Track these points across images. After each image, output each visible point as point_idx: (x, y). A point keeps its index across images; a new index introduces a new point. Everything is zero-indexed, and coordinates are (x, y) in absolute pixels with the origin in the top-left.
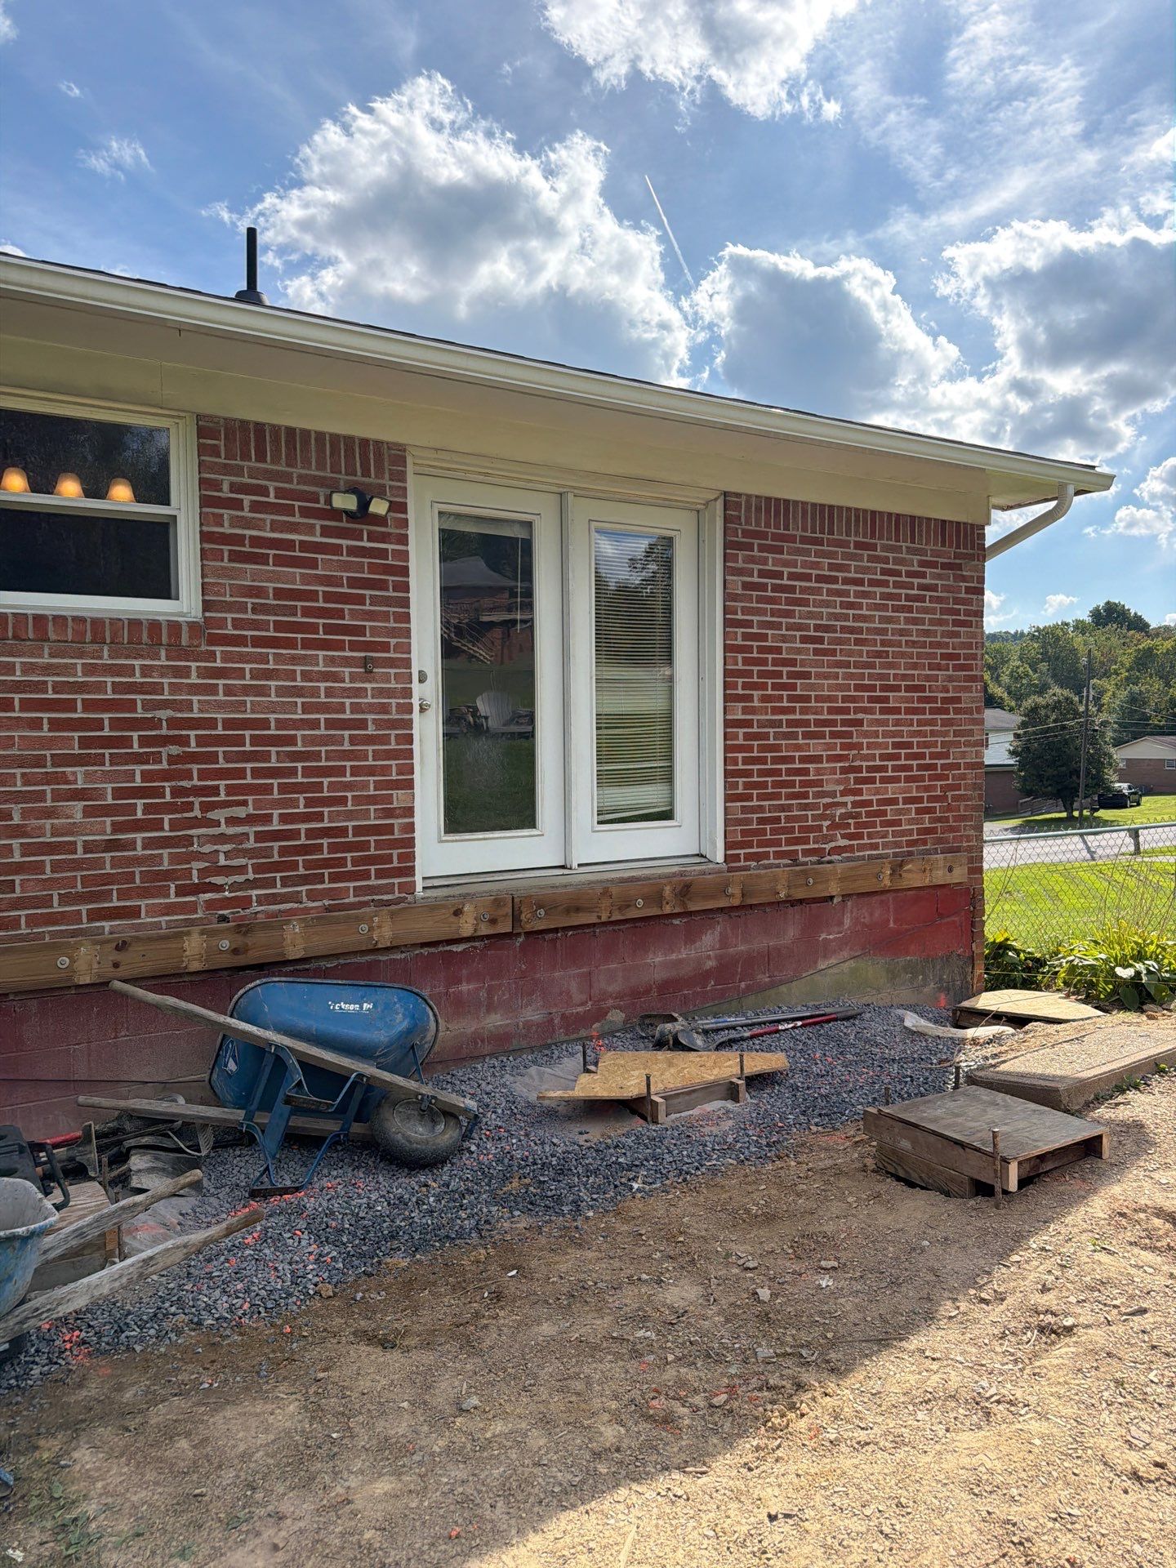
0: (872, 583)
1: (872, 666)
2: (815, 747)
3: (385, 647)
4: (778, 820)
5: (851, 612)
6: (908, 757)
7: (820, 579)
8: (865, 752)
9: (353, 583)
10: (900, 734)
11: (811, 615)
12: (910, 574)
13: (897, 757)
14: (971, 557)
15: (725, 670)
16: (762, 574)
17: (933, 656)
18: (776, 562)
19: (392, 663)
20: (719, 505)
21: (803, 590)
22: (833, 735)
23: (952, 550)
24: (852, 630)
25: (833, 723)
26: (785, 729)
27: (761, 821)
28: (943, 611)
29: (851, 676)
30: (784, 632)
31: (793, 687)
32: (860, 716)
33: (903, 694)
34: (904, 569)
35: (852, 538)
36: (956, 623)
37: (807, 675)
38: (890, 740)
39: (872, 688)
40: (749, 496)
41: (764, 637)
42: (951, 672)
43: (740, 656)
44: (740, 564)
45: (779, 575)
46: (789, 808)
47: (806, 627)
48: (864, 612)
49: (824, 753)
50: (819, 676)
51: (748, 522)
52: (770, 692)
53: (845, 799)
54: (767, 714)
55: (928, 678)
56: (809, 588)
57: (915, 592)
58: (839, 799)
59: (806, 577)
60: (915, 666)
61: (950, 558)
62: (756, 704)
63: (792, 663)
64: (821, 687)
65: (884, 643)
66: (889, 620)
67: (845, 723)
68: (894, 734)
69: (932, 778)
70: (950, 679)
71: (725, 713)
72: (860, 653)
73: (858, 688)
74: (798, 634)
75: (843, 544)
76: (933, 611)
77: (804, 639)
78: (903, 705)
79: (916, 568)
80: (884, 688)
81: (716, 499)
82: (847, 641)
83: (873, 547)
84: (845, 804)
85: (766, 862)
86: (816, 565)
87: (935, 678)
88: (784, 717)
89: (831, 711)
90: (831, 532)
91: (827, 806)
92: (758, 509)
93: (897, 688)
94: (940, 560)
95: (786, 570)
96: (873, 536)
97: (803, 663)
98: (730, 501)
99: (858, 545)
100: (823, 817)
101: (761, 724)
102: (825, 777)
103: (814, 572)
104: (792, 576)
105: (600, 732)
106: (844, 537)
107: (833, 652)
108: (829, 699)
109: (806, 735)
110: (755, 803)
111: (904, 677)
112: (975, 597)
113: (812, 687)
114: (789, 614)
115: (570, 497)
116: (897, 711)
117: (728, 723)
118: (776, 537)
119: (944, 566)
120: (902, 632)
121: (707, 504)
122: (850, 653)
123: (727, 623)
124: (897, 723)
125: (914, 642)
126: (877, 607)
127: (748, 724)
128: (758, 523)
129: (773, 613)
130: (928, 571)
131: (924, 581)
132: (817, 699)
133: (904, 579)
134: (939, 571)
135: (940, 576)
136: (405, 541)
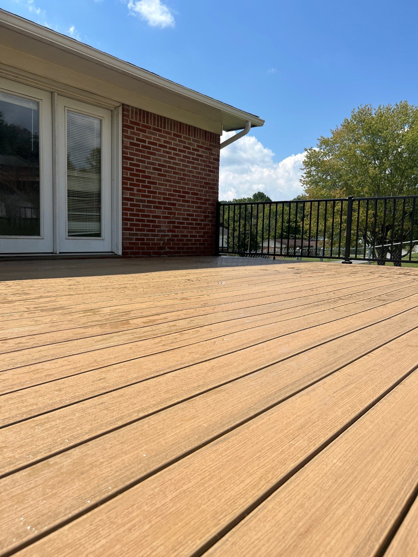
0: (180, 151)
1: (179, 183)
2: (158, 212)
4: (143, 239)
5: (172, 161)
6: (192, 220)
7: (160, 146)
8: (176, 216)
10: (189, 211)
11: (157, 160)
12: (193, 149)
13: (188, 219)
14: (215, 147)
15: (123, 177)
16: (138, 140)
17: (201, 182)
18: (143, 136)
20: (120, 109)
21: (154, 149)
22: (165, 208)
23: (209, 143)
24: (172, 168)
25: (165, 203)
26: (146, 204)
27: (137, 239)
28: (205, 166)
29: (171, 186)
30: (146, 165)
31: (150, 187)
32: (175, 202)
33: (190, 195)
34: (191, 147)
35: (173, 132)
36: (210, 171)
37: (155, 183)
38: (186, 213)
39: (179, 192)
40: (133, 107)
41: (138, 166)
42: (207, 189)
43: (129, 172)
44: (129, 134)
45: (144, 141)
46: (148, 235)
47: (155, 164)
48: (177, 161)
49: (161, 215)
50: (160, 184)
51: (132, 118)
52: (140, 188)
54: (139, 197)
55: (199, 190)
56: (156, 148)
57: (195, 157)
58: (166, 233)
59: (155, 144)
60: (195, 185)
61: (208, 146)
62: (135, 192)
63: (149, 177)
64: (160, 189)
65: (184, 175)
66: (186, 166)
67: (169, 204)
68: (187, 211)
69: (200, 228)
70: (207, 192)
71: (122, 194)
72: (175, 178)
73: (174, 191)
74: (152, 166)
75: (169, 133)
76: (201, 165)
77: (154, 169)
78: (191, 200)
79: (196, 147)
80: (184, 192)
81: (119, 106)
82: (170, 172)
83: (180, 137)
84: (168, 235)
85: (139, 256)
86: (159, 140)
87: (202, 191)
88: (146, 199)
89: (164, 199)
90: (165, 128)
91: (162, 236)
92: (136, 113)
93: (188, 193)
94: (205, 146)
95: (147, 140)
96: (180, 132)
97: (154, 178)
98: (125, 108)
100: (160, 240)
101: (137, 201)
102: (162, 224)
103: (158, 143)
104: (150, 143)
105: (69, 198)
106: (169, 131)
107: (165, 176)
108: (164, 194)
109: (155, 207)
110: (134, 232)
111: (191, 189)
112: (216, 162)
113: (157, 188)
114: (149, 158)
115: (56, 94)
116: (188, 202)
117: (124, 199)
118: (143, 126)
119: (206, 149)
120: (190, 172)
121: (116, 108)
122: (171, 177)
123: (124, 158)
124: (188, 206)
125: (195, 176)
126: (182, 160)
127: (132, 200)
128: (136, 119)
129: (142, 156)
130: (200, 149)
131: (198, 153)
132: (159, 193)
133: (191, 151)
134: (204, 150)
135: (204, 152)
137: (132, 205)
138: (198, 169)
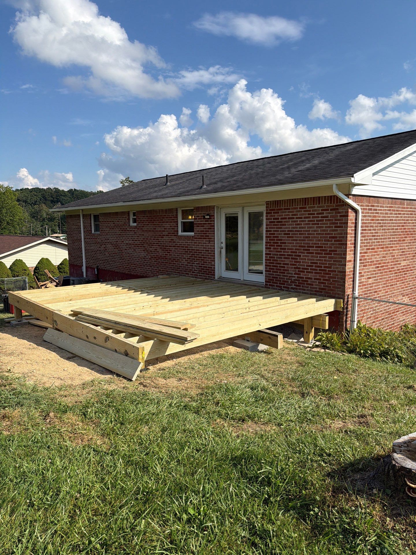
0: (305, 218)
2: (286, 261)
3: (211, 239)
4: (277, 278)
5: (298, 226)
6: (316, 267)
7: (289, 218)
8: (301, 264)
9: (209, 229)
10: (313, 260)
11: (286, 228)
13: (312, 266)
14: (342, 206)
15: (265, 242)
16: (274, 219)
17: (326, 237)
18: (277, 216)
19: (212, 241)
22: (292, 258)
23: (334, 205)
24: (298, 231)
25: (292, 255)
26: (279, 256)
27: (273, 277)
28: (331, 223)
29: (297, 243)
30: (279, 232)
31: (281, 246)
32: (300, 254)
33: (315, 248)
37: (285, 243)
39: (304, 246)
40: (271, 201)
41: (274, 234)
42: (333, 242)
43: (269, 239)
44: (269, 217)
46: (280, 275)
47: (285, 231)
48: (302, 226)
50: (288, 243)
52: (275, 247)
53: (295, 276)
54: (274, 252)
55: (324, 244)
56: (286, 221)
57: (320, 219)
58: (293, 275)
59: (286, 218)
60: (319, 240)
61: (333, 207)
62: (272, 250)
64: (289, 246)
66: (311, 228)
67: (295, 256)
68: (311, 260)
69: (324, 274)
70: (332, 244)
71: (265, 252)
72: (301, 237)
73: (299, 246)
74: (283, 233)
75: (296, 208)
76: (327, 224)
77: (285, 234)
78: (314, 251)
79: (320, 212)
80: (308, 247)
82: (297, 234)
84: (295, 277)
87: (326, 244)
88: (279, 253)
89: (291, 252)
91: (290, 277)
92: (273, 204)
93: (312, 246)
94: (330, 209)
95: (280, 217)
97: (284, 240)
99: (300, 208)
100: (289, 279)
101: (273, 255)
102: (290, 269)
103: (287, 217)
104: (281, 219)
106: (296, 207)
107: (293, 237)
108: (291, 249)
109: (284, 258)
110: (271, 273)
111: (315, 244)
113: (287, 246)
120: (315, 231)
122: (298, 237)
123: (266, 231)
124: (312, 256)
126: (307, 224)
127: (270, 254)
128: (273, 207)
129: (277, 228)
130: (325, 212)
131: (323, 215)
132: (288, 249)
133: (316, 215)
134: (329, 211)
135: (329, 213)
136: (214, 221)
137: (269, 257)
138: (323, 227)
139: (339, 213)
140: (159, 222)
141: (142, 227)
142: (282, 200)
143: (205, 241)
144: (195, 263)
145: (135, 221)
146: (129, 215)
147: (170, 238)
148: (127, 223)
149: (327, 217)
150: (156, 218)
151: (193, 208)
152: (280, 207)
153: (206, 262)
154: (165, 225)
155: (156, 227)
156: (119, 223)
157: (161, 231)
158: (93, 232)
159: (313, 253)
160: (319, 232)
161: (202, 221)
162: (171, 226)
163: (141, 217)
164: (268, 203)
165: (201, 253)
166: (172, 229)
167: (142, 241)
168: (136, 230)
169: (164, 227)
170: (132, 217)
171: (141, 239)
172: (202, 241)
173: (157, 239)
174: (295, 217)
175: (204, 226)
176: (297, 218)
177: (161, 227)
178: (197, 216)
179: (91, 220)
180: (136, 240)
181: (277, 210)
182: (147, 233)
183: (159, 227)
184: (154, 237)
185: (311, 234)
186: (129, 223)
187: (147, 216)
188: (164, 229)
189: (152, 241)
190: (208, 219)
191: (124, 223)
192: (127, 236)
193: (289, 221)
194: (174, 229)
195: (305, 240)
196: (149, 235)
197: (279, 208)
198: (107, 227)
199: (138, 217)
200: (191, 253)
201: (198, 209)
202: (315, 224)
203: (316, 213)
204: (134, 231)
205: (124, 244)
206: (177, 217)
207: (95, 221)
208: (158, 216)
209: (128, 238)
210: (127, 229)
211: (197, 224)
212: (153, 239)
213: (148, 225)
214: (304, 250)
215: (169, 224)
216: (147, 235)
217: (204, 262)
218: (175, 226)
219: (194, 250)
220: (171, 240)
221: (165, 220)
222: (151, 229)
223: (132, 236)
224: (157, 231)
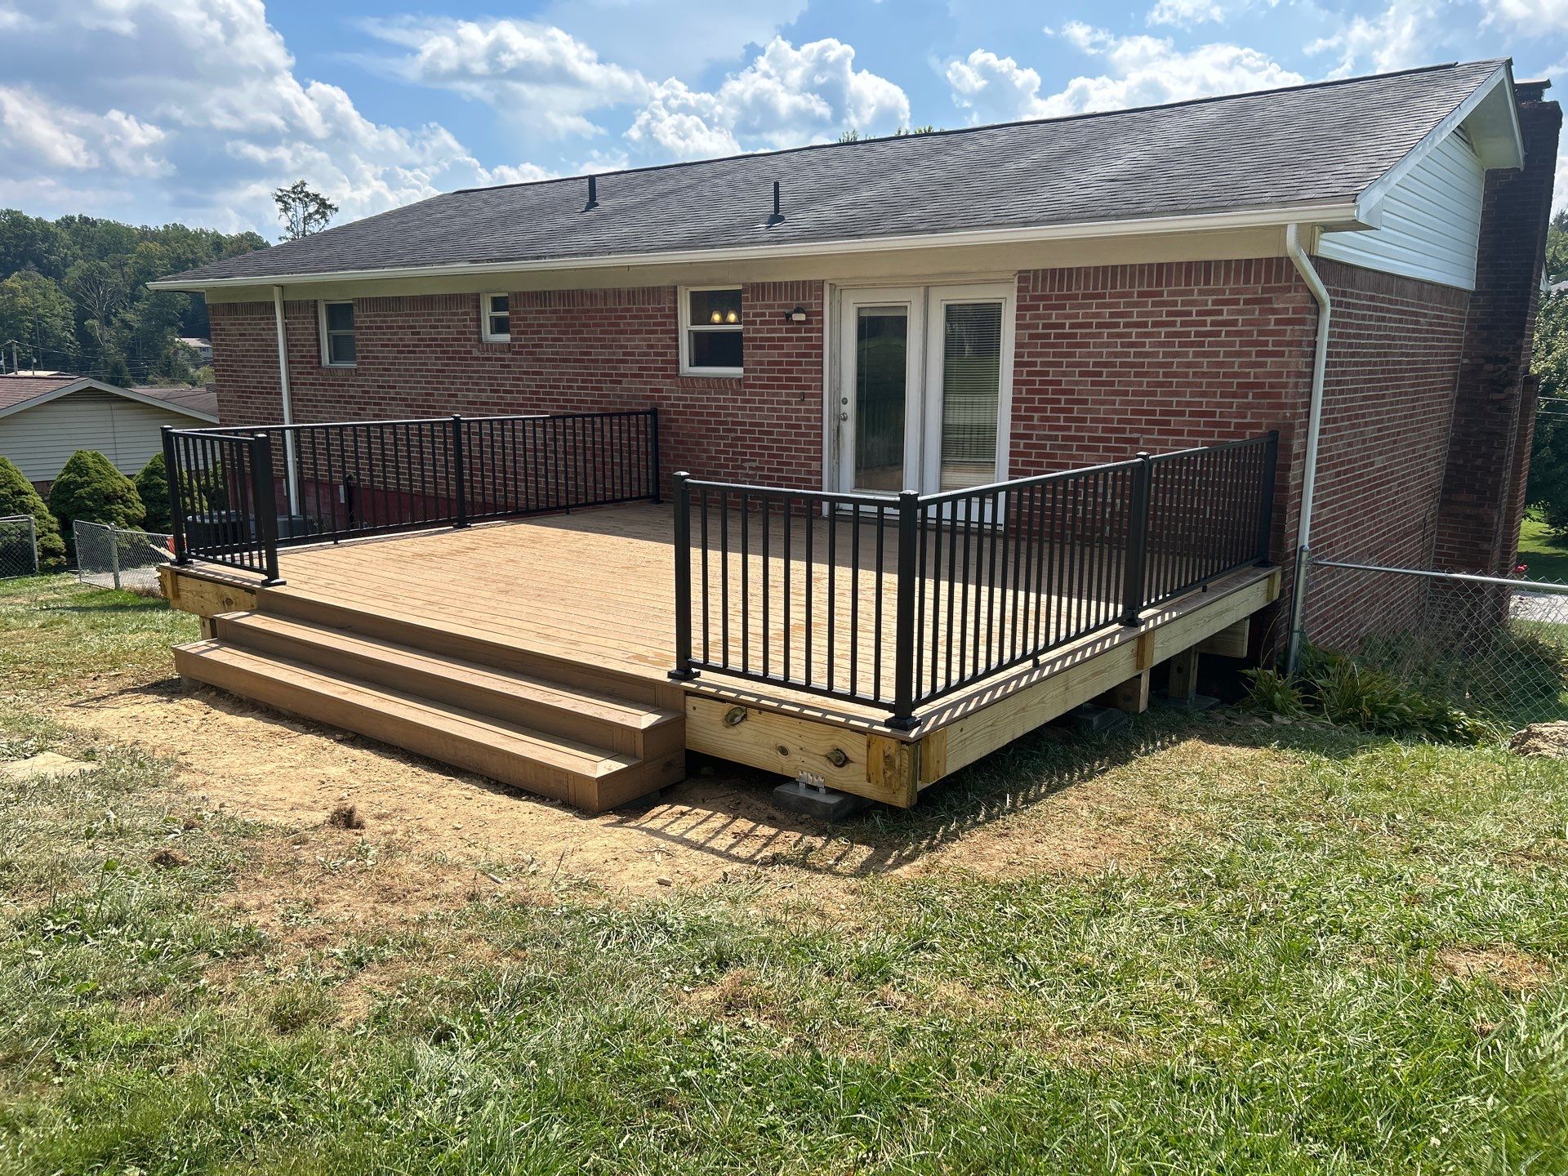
0: (1157, 324)
3: (808, 387)
5: (1132, 350)
7: (1101, 325)
11: (1090, 355)
12: (1201, 313)
16: (1046, 326)
17: (1228, 385)
18: (1059, 316)
19: (813, 396)
20: (1015, 279)
21: (1084, 335)
22: (1107, 449)
23: (1259, 286)
24: (1132, 365)
25: (1107, 439)
26: (1060, 442)
28: (1244, 344)
29: (1129, 403)
30: (1064, 369)
31: (1070, 411)
32: (1135, 435)
33: (1187, 418)
35: (1136, 290)
37: (1084, 402)
39: (1152, 413)
40: (1037, 271)
41: (1046, 373)
42: (1250, 400)
43: (1024, 388)
44: (1030, 321)
45: (1062, 326)
47: (1086, 364)
48: (1147, 349)
50: (1094, 402)
51: (1035, 290)
52: (1049, 413)
54: (1045, 430)
55: (1219, 405)
56: (1090, 333)
57: (1207, 329)
59: (1087, 325)
60: (1204, 394)
61: (1255, 293)
62: (1035, 422)
63: (1071, 392)
64: (1098, 411)
65: (1168, 375)
66: (1176, 355)
67: (1119, 440)
70: (1249, 406)
71: (1012, 428)
72: (1140, 384)
73: (1134, 412)
74: (1077, 370)
75: (1126, 295)
77: (1083, 374)
78: (1186, 428)
79: (1209, 307)
80: (1165, 413)
81: (1013, 276)
82: (1128, 374)
83: (1159, 294)
86: (1097, 315)
87: (1229, 405)
88: (1060, 433)
89: (1107, 430)
90: (1114, 287)
92: (1044, 279)
93: (1180, 414)
94: (1242, 297)
95: (1067, 322)
96: (1159, 285)
97: (1080, 392)
98: (1022, 276)
99: (1140, 295)
101: (1039, 437)
103: (1095, 321)
104: (1073, 326)
106: (1127, 289)
107: (1112, 384)
108: (1105, 420)
109: (1079, 448)
111: (1189, 404)
113: (1089, 411)
114: (1070, 355)
116: (1177, 432)
117: (1014, 436)
119: (1248, 302)
120: (1190, 365)
122: (1129, 383)
123: (1017, 364)
124: (1178, 443)
125: (1204, 373)
126: (1161, 344)
127: (1029, 437)
128: (1043, 289)
129: (1055, 355)
130: (1225, 308)
131: (1220, 318)
132: (1093, 420)
133: (1194, 318)
134: (1241, 306)
135: (1240, 312)
136: (821, 330)
137: (1026, 446)
138: (1217, 354)
139: (1274, 311)
140: (602, 332)
141: (534, 346)
142: (1079, 269)
143: (788, 395)
144: (746, 465)
145: (500, 326)
146: (478, 307)
147: (646, 383)
148: (472, 333)
149: (1234, 323)
150: (591, 318)
151: (740, 287)
152: (1069, 289)
153: (790, 464)
154: (629, 340)
155: (591, 347)
156: (439, 333)
157: (610, 361)
158: (326, 359)
159: (1180, 433)
160: (1205, 370)
161: (774, 330)
162: (651, 347)
163: (531, 312)
164: (1024, 277)
165: (771, 433)
166: (657, 354)
167: (532, 393)
168: (510, 355)
169: (622, 347)
170: (487, 312)
171: (529, 386)
172: (774, 395)
173: (593, 388)
174: (1121, 320)
175: (782, 347)
176: (1126, 325)
177: (610, 347)
178: (756, 315)
179: (317, 323)
180: (506, 392)
181: (1058, 298)
182: (554, 367)
183: (602, 347)
184: (583, 381)
185: (1175, 375)
186: (479, 333)
187: (555, 312)
188: (625, 354)
189: (576, 395)
190: (799, 322)
191: (459, 333)
192: (470, 378)
193: (1100, 335)
194: (665, 354)
195: (1154, 394)
196: (561, 374)
197: (1065, 292)
198: (387, 346)
199: (518, 312)
200: (733, 435)
201: (759, 290)
202: (1192, 344)
203: (1194, 309)
204: (502, 359)
205: (457, 402)
206: (676, 318)
207: (332, 325)
208: (601, 311)
209: (477, 384)
210: (470, 352)
211: (754, 339)
212: (579, 388)
213: (560, 340)
214: (1148, 422)
215: (644, 340)
216: (551, 373)
217: (779, 463)
218: (668, 347)
219: (744, 424)
220: (652, 390)
221: (629, 324)
222: (571, 353)
223: (489, 378)
224: (596, 361)
